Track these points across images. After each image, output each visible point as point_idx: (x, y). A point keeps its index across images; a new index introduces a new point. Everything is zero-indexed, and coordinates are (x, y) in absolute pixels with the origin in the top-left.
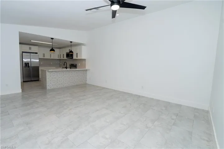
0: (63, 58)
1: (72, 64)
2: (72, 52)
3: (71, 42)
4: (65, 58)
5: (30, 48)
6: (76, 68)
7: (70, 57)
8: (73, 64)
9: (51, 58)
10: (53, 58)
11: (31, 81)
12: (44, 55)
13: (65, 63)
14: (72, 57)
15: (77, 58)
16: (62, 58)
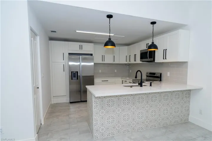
0: (135, 62)
1: (151, 73)
2: (156, 47)
3: (153, 23)
4: (138, 61)
5: (81, 47)
6: (161, 80)
7: (149, 60)
8: (154, 74)
9: (115, 62)
10: (118, 63)
11: (82, 101)
12: (103, 58)
13: (139, 73)
14: (152, 59)
15: (165, 61)
16: (132, 62)
